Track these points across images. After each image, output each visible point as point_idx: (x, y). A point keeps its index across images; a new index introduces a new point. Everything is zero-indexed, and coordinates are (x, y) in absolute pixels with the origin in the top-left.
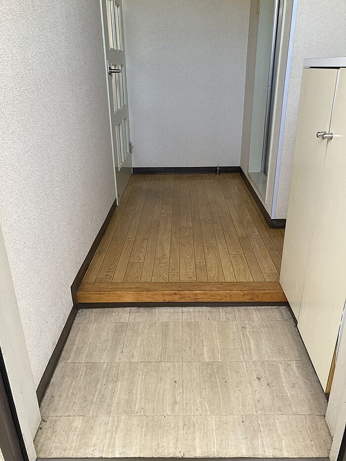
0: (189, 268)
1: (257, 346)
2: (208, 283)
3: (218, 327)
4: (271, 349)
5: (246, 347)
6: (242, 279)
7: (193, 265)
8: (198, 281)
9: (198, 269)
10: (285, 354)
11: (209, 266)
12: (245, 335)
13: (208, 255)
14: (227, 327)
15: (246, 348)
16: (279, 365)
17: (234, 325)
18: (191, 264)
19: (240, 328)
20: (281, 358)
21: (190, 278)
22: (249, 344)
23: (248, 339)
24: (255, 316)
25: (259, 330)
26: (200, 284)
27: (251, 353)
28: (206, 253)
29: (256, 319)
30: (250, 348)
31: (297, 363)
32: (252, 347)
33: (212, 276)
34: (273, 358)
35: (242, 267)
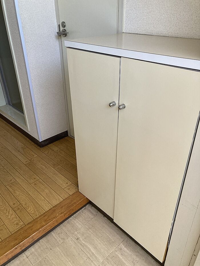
0: (10, 215)
1: (95, 248)
2: (35, 221)
3: (62, 251)
4: (104, 245)
5: (90, 254)
6: (55, 202)
7: (10, 210)
8: (26, 224)
9: (17, 212)
10: (113, 242)
11: (23, 203)
12: (83, 244)
13: (15, 193)
14: (67, 246)
15: (91, 256)
16: (116, 253)
17: (70, 242)
18: (8, 209)
19: (76, 241)
20: (114, 247)
21: (17, 224)
22: (90, 250)
23: (86, 246)
24: (77, 224)
25: (88, 235)
26: (29, 225)
27: (96, 257)
28: (12, 193)
29: (80, 226)
30: (93, 253)
31: (123, 244)
32: (93, 252)
33: (33, 212)
34: (110, 251)
35: (47, 191)
